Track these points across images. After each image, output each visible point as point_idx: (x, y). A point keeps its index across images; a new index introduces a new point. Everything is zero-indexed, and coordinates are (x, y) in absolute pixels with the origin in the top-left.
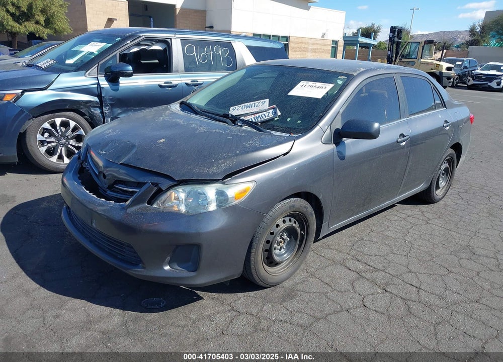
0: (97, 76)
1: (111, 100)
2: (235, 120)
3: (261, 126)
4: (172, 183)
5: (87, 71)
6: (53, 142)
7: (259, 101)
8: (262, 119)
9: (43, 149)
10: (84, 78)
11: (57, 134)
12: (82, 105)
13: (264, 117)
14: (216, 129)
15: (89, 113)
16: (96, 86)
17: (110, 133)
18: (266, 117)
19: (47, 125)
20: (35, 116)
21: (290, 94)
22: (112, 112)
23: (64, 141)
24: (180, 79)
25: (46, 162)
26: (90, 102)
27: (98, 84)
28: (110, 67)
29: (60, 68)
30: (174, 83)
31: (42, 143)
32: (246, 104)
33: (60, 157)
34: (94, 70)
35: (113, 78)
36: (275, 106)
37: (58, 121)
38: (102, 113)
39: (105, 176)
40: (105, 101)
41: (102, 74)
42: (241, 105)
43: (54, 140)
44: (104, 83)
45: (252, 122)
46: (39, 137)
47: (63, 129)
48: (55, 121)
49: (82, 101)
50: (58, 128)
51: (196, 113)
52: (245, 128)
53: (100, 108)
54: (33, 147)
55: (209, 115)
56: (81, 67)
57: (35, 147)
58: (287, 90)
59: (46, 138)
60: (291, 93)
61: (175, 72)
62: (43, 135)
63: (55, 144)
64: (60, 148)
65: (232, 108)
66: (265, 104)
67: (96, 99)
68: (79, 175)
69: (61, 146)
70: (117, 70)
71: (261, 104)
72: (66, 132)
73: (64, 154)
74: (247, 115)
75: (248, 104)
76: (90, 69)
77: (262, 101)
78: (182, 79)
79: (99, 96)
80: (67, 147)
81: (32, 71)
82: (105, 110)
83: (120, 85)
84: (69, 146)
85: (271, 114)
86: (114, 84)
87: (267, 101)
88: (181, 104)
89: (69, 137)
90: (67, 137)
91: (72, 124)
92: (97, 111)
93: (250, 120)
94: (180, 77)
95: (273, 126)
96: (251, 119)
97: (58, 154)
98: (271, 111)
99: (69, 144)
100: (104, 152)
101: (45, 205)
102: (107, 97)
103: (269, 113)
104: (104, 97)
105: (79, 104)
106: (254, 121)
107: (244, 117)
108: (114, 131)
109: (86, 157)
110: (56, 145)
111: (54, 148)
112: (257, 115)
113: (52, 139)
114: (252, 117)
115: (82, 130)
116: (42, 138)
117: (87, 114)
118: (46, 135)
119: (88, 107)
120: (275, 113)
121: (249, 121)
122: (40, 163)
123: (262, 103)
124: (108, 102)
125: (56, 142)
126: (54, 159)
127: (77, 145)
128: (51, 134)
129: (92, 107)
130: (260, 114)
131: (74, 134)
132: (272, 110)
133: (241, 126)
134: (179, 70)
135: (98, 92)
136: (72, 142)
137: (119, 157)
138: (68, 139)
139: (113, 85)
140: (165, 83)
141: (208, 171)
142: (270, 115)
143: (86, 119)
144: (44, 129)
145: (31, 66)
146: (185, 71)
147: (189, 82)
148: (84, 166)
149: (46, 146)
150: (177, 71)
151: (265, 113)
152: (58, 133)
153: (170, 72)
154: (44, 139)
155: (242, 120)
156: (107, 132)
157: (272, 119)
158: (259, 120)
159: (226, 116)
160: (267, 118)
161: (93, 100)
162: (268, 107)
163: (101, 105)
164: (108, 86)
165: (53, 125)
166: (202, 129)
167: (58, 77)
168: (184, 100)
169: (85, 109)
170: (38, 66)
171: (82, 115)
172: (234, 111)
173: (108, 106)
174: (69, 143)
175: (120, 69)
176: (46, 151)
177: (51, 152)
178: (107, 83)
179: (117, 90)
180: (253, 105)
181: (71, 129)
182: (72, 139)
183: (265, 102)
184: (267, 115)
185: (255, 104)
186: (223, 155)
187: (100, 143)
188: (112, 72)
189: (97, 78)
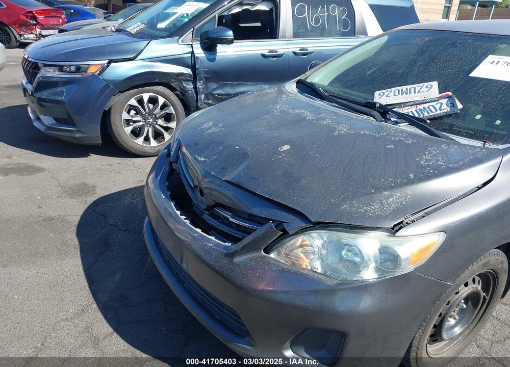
0: (191, 43)
1: (206, 72)
2: (385, 112)
3: (430, 124)
4: (304, 225)
5: (180, 37)
6: (139, 121)
7: (422, 84)
8: (431, 114)
9: (128, 130)
10: (176, 45)
11: (143, 112)
12: (172, 78)
13: (434, 110)
14: (363, 130)
15: (180, 87)
16: (190, 55)
17: (210, 128)
18: (436, 110)
19: (133, 102)
20: (122, 90)
21: (473, 74)
22: (206, 87)
23: (152, 120)
24: (286, 47)
25: (131, 145)
26: (182, 74)
27: (192, 53)
28: (206, 32)
29: (150, 34)
30: (280, 52)
31: (128, 122)
32: (400, 88)
33: (147, 139)
34: (188, 35)
35: (209, 45)
36: (450, 93)
37: (146, 96)
38: (195, 88)
39: (202, 194)
40: (200, 74)
41: (198, 40)
42: (393, 89)
43: (141, 120)
44: (199, 52)
45: (414, 117)
46: (125, 115)
47: (151, 106)
48: (142, 97)
49: (174, 73)
50: (145, 104)
51: (321, 97)
52: (404, 126)
53: (193, 83)
54: (117, 126)
55: (344, 102)
56: (174, 32)
57: (119, 126)
58: (467, 68)
59: (131, 116)
60: (475, 74)
61: (281, 38)
62: (129, 112)
63: (141, 123)
64: (146, 129)
65: (377, 93)
66: (431, 89)
67: (188, 71)
68: (167, 184)
69: (148, 127)
70: (215, 36)
71: (424, 89)
72: (154, 109)
73: (150, 135)
74: (404, 104)
75: (404, 88)
76: (183, 35)
77: (426, 84)
78: (290, 46)
79: (193, 67)
80: (154, 127)
81: (121, 36)
82: (199, 85)
83: (218, 54)
84: (157, 126)
85: (446, 107)
86: (210, 53)
87: (435, 84)
88: (298, 82)
89: (157, 116)
90: (155, 115)
91: (161, 100)
92: (190, 86)
93: (411, 114)
94: (287, 44)
95: (451, 126)
96: (411, 112)
97: (145, 135)
98: (444, 101)
99: (156, 124)
100: (203, 159)
101: (127, 200)
102: (202, 69)
103: (442, 104)
104: (198, 69)
105: (170, 77)
106: (417, 115)
107: (400, 108)
108: (215, 125)
109: (178, 157)
110: (143, 125)
111: (140, 128)
112: (421, 107)
113: (138, 118)
114: (413, 109)
115: (172, 108)
116: (128, 117)
117: (178, 89)
118: (133, 112)
119: (180, 81)
120: (453, 105)
121: (408, 115)
122: (124, 145)
123: (426, 87)
124: (203, 75)
125: (143, 122)
126: (140, 141)
127: (166, 125)
128: (138, 112)
129: (184, 81)
130: (426, 105)
131: (163, 112)
132: (447, 99)
133: (396, 123)
134: (286, 35)
135: (192, 63)
136: (161, 122)
137: (223, 170)
138: (156, 118)
139: (209, 55)
140: (269, 52)
141: (366, 211)
142: (443, 107)
143: (177, 95)
144: (131, 106)
145: (120, 32)
146: (294, 37)
147: (297, 51)
148: (174, 167)
149: (131, 125)
150: (284, 37)
151: (434, 104)
152: (145, 110)
153: (276, 38)
154: (130, 118)
155: (397, 113)
156: (206, 126)
157: (449, 115)
158: (426, 114)
159: (372, 105)
160: (439, 112)
161: (185, 72)
162: (437, 95)
163: (194, 78)
164: (204, 55)
165: (140, 101)
166: (343, 129)
167: (148, 44)
168: (302, 77)
169: (175, 83)
170: (127, 31)
171: (173, 89)
172: (383, 97)
173: (202, 79)
174: (156, 122)
175: (218, 35)
176: (131, 132)
177: (136, 133)
178: (203, 52)
179: (213, 60)
180: (413, 89)
181: (159, 107)
182: (160, 118)
183: (431, 86)
184: (438, 107)
185: (415, 88)
186: (388, 180)
187: (196, 144)
188: (209, 38)
189: (192, 45)
